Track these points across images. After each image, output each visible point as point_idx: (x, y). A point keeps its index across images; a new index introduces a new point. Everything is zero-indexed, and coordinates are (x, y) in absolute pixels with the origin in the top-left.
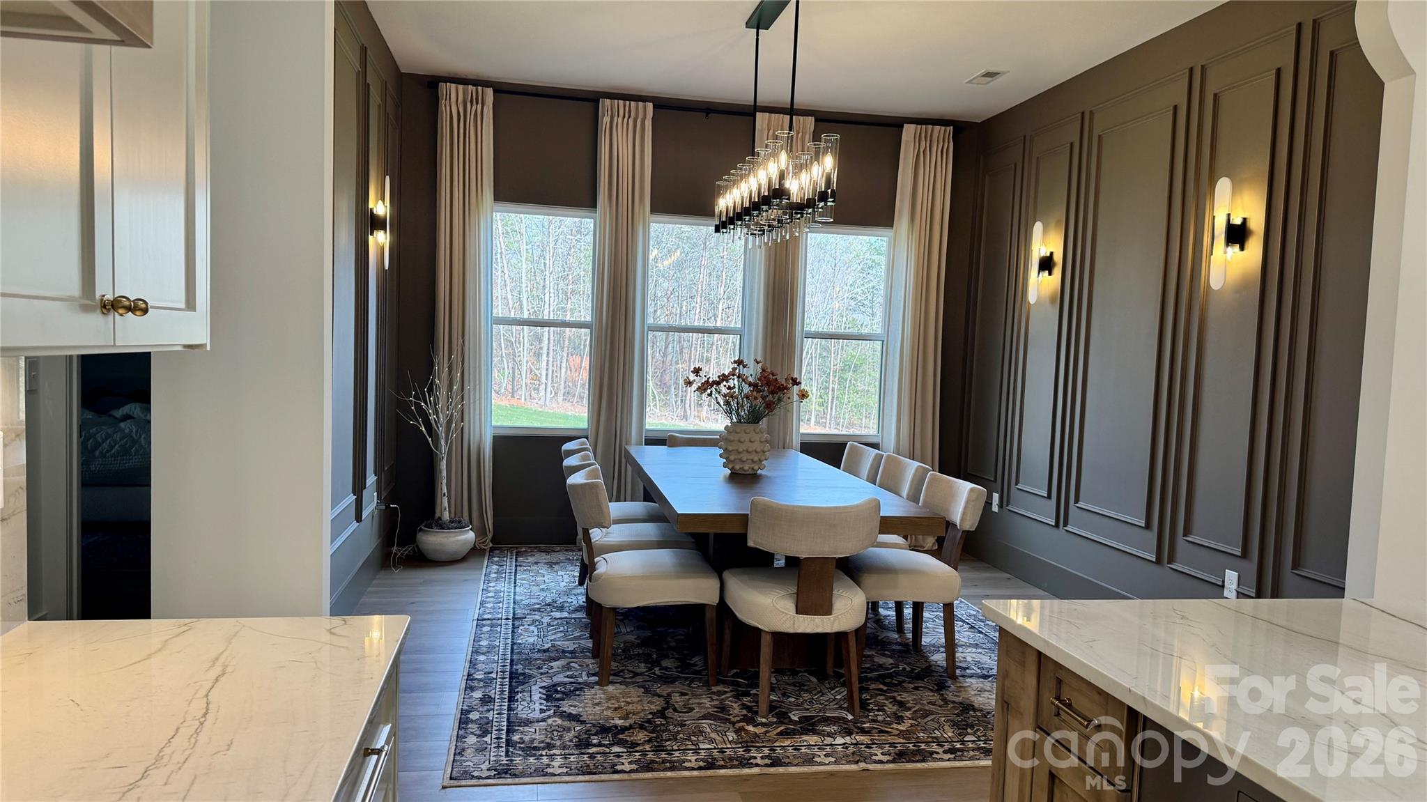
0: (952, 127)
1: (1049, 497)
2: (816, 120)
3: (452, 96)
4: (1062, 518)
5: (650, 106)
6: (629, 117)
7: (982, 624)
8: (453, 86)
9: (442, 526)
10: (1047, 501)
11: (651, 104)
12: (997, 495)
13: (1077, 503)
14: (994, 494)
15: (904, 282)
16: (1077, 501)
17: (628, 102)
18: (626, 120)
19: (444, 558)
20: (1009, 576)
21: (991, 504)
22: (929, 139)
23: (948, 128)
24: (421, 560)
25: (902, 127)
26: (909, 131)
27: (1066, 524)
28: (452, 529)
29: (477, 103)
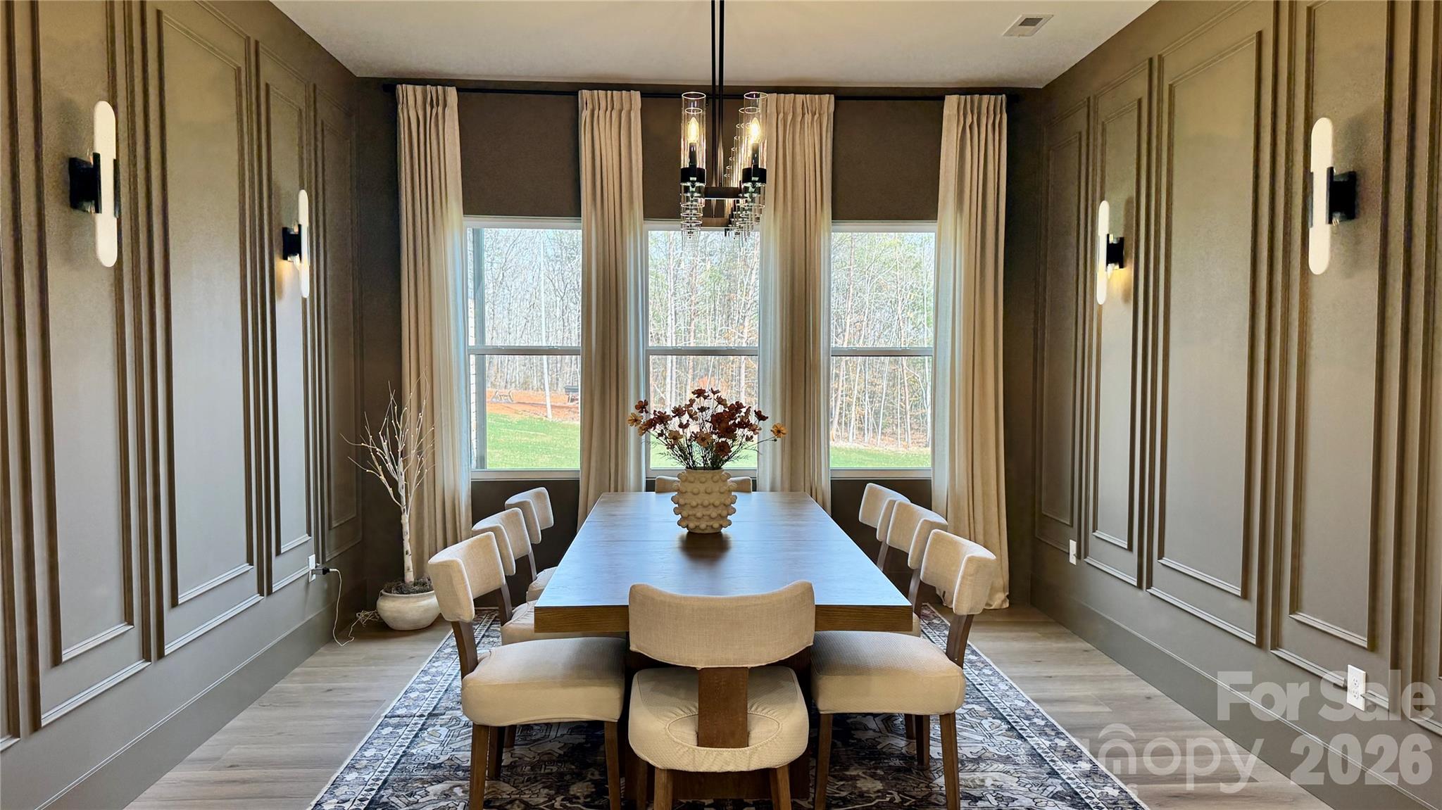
0: (1004, 96)
1: (1130, 548)
2: (836, 98)
3: (410, 97)
4: (1145, 579)
5: (637, 95)
6: (613, 108)
7: (1027, 723)
8: (410, 87)
9: (403, 589)
10: (1128, 553)
11: (638, 93)
12: (1075, 543)
13: (1161, 559)
14: (1071, 541)
15: (952, 285)
16: (1161, 556)
17: (609, 92)
18: (608, 113)
19: (406, 627)
20: (1088, 646)
21: (1069, 554)
22: (976, 111)
23: (1000, 97)
24: (383, 630)
25: (944, 99)
26: (951, 102)
27: (1149, 585)
28: (414, 593)
29: (438, 105)
